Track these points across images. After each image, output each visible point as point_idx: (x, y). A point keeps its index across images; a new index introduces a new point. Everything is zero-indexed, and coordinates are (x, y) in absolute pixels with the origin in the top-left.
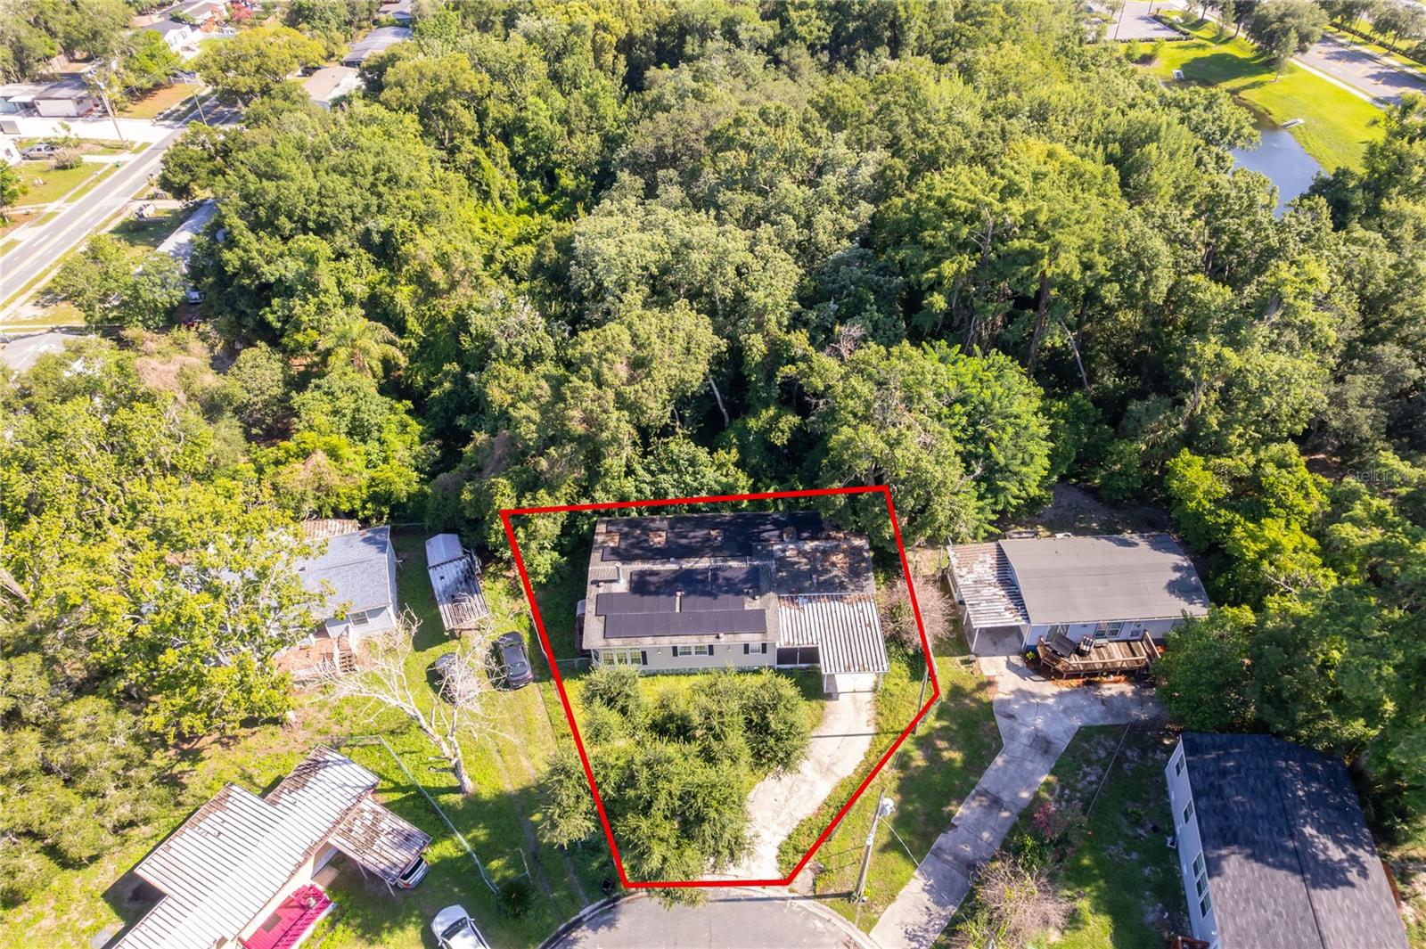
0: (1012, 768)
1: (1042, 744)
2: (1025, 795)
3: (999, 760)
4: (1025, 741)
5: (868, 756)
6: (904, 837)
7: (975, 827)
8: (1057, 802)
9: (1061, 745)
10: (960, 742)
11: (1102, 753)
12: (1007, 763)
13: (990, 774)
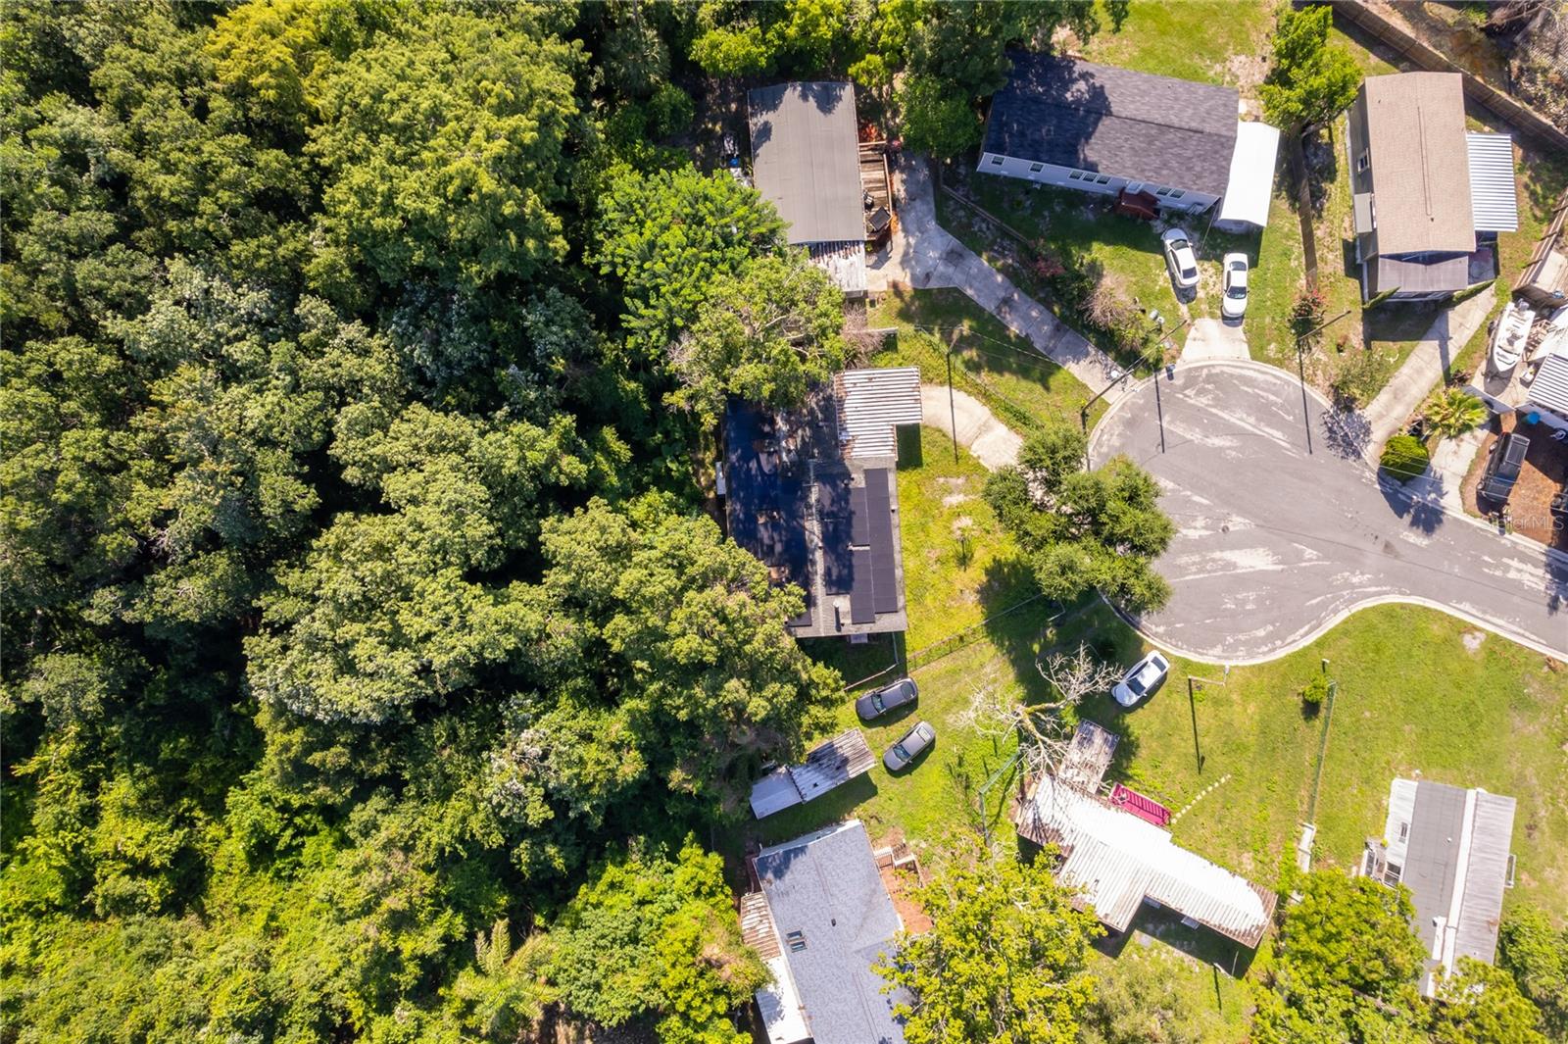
0: (976, 284)
1: (952, 257)
2: (999, 278)
3: (969, 292)
4: (951, 270)
5: (969, 394)
6: (1037, 374)
7: (1027, 320)
8: (1005, 257)
9: (955, 242)
10: (953, 319)
11: (961, 213)
12: (971, 287)
13: (982, 302)
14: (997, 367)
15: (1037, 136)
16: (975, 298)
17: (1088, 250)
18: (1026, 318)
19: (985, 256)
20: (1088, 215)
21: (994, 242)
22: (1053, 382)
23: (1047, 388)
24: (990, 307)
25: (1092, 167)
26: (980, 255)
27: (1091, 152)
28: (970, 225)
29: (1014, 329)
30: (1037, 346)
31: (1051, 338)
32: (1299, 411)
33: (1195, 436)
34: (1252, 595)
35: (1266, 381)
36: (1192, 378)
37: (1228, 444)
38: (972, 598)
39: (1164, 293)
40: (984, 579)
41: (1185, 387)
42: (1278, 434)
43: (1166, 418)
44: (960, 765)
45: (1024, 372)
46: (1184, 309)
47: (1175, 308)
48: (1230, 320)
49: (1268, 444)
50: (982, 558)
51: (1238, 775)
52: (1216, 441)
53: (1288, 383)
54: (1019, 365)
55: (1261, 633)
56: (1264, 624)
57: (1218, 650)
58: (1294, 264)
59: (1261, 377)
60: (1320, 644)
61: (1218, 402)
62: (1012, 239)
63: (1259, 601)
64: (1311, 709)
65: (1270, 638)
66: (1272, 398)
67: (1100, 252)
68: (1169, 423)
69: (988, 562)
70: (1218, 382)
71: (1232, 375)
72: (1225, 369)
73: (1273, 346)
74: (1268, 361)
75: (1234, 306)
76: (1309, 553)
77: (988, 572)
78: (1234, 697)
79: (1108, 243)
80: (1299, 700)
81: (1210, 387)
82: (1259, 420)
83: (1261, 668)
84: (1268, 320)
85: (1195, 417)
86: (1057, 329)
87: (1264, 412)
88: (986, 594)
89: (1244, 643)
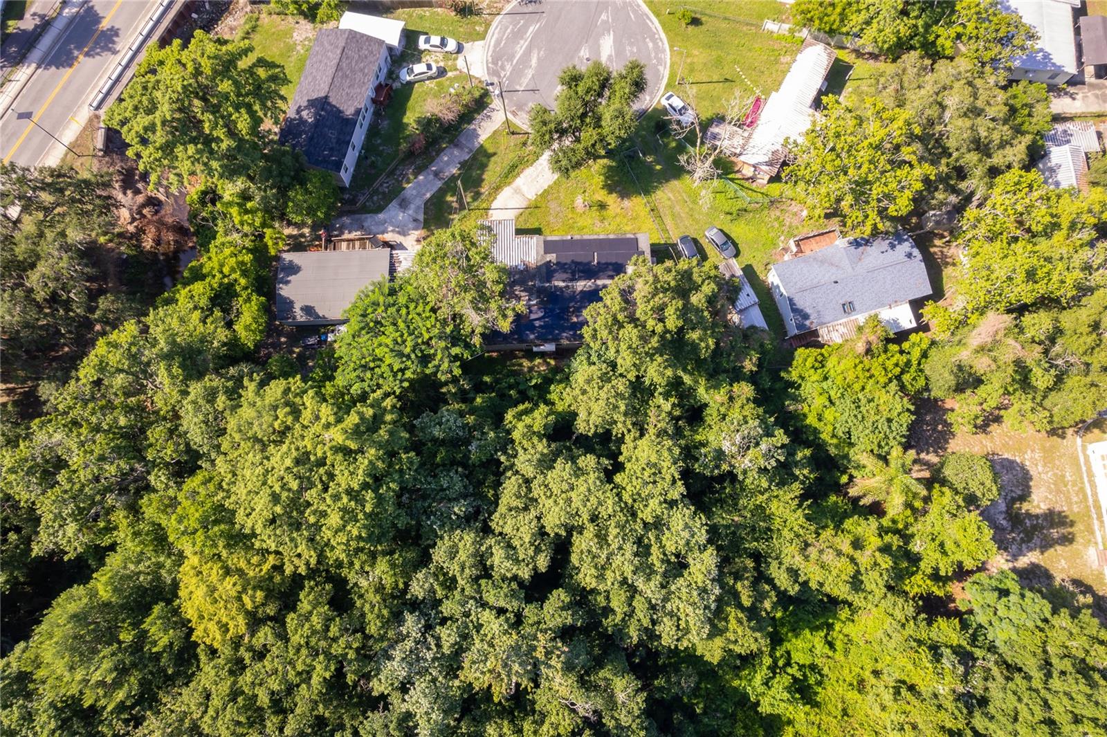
0: (423, 191)
1: (404, 205)
2: (421, 177)
3: (428, 195)
4: (412, 206)
5: (495, 198)
6: (484, 160)
7: (450, 163)
8: (407, 174)
9: (394, 203)
10: (445, 207)
11: (375, 198)
12: (425, 194)
13: (435, 189)
14: (479, 181)
15: (334, 141)
16: (432, 193)
17: (407, 125)
18: (448, 164)
19: (406, 186)
20: (385, 124)
21: (397, 180)
22: (491, 151)
23: (495, 154)
24: (439, 184)
25: (358, 112)
26: (404, 188)
27: (349, 111)
28: (384, 193)
29: (455, 171)
30: (467, 158)
31: (462, 149)
32: (518, 17)
33: (530, 73)
34: (628, 48)
35: (499, 33)
36: (495, 73)
37: (536, 55)
38: (626, 203)
39: (438, 85)
40: (614, 195)
41: (499, 76)
42: (531, 29)
43: (518, 88)
44: (731, 214)
45: (483, 167)
46: (450, 74)
47: (449, 79)
48: (460, 49)
49: (536, 35)
50: (601, 195)
51: (735, 62)
52: (534, 62)
53: (500, 22)
54: (478, 169)
55: (651, 45)
56: (646, 44)
57: (661, 68)
58: (427, 14)
59: (496, 36)
60: (657, 15)
61: (510, 59)
62: (395, 169)
63: (631, 44)
64: (695, 22)
65: (654, 40)
66: (509, 31)
67: (410, 118)
68: (520, 86)
69: (604, 192)
70: (497, 59)
71: (494, 51)
72: (490, 54)
73: (477, 28)
74: (486, 31)
75: (452, 45)
76: (604, 17)
77: (610, 192)
78: (689, 60)
79: (404, 113)
80: (690, 28)
81: (500, 63)
82: (522, 38)
83: (671, 47)
84: (461, 30)
85: (518, 72)
86: (456, 146)
87: (518, 35)
88: (624, 194)
89: (657, 54)
